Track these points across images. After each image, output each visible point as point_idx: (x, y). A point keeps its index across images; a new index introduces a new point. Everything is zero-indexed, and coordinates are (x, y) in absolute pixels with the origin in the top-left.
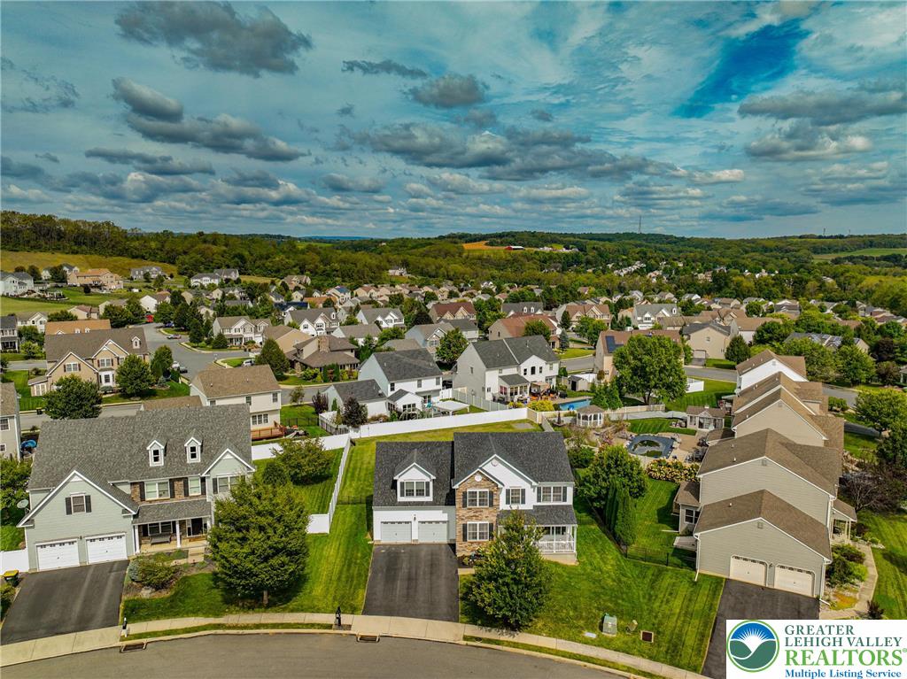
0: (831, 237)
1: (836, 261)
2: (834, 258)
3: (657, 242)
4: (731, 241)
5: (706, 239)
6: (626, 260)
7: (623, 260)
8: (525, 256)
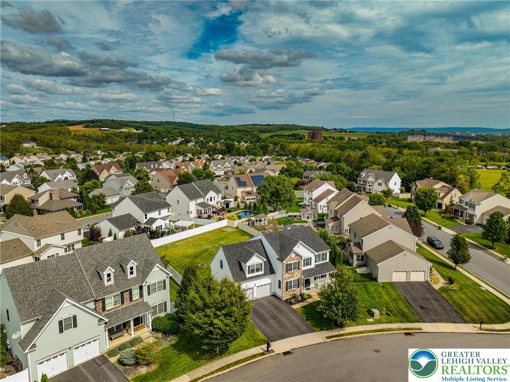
0: (265, 125)
1: (272, 137)
2: (270, 135)
3: (184, 127)
4: (222, 127)
5: (209, 125)
6: (173, 136)
7: (171, 136)
8: (114, 134)
